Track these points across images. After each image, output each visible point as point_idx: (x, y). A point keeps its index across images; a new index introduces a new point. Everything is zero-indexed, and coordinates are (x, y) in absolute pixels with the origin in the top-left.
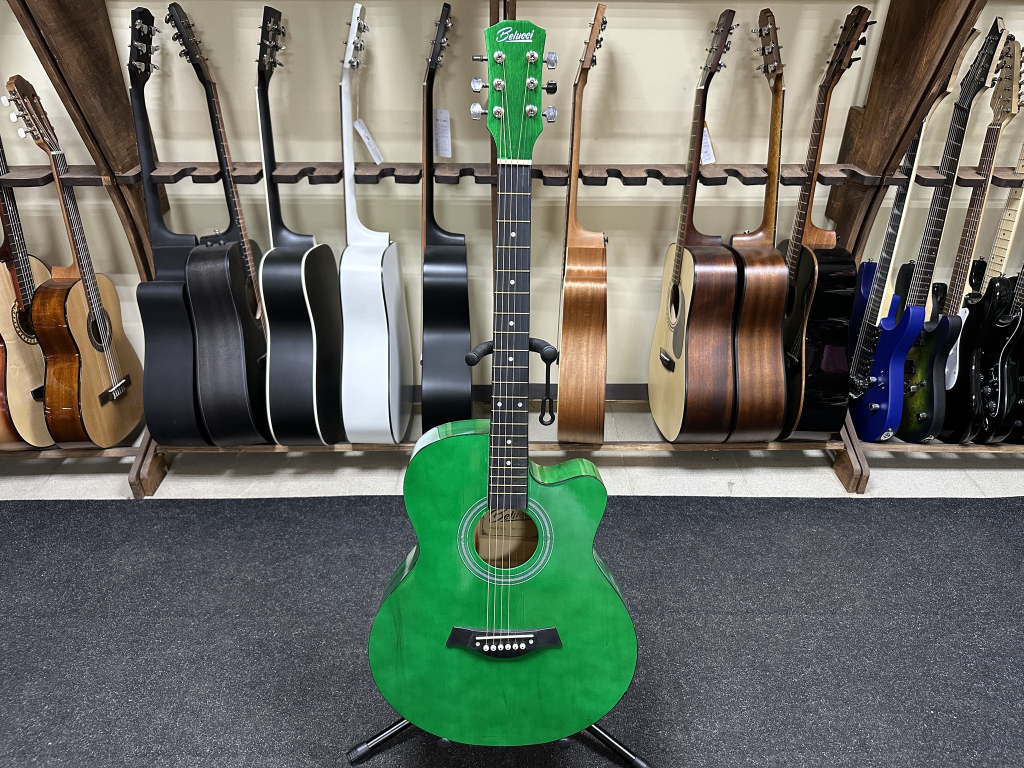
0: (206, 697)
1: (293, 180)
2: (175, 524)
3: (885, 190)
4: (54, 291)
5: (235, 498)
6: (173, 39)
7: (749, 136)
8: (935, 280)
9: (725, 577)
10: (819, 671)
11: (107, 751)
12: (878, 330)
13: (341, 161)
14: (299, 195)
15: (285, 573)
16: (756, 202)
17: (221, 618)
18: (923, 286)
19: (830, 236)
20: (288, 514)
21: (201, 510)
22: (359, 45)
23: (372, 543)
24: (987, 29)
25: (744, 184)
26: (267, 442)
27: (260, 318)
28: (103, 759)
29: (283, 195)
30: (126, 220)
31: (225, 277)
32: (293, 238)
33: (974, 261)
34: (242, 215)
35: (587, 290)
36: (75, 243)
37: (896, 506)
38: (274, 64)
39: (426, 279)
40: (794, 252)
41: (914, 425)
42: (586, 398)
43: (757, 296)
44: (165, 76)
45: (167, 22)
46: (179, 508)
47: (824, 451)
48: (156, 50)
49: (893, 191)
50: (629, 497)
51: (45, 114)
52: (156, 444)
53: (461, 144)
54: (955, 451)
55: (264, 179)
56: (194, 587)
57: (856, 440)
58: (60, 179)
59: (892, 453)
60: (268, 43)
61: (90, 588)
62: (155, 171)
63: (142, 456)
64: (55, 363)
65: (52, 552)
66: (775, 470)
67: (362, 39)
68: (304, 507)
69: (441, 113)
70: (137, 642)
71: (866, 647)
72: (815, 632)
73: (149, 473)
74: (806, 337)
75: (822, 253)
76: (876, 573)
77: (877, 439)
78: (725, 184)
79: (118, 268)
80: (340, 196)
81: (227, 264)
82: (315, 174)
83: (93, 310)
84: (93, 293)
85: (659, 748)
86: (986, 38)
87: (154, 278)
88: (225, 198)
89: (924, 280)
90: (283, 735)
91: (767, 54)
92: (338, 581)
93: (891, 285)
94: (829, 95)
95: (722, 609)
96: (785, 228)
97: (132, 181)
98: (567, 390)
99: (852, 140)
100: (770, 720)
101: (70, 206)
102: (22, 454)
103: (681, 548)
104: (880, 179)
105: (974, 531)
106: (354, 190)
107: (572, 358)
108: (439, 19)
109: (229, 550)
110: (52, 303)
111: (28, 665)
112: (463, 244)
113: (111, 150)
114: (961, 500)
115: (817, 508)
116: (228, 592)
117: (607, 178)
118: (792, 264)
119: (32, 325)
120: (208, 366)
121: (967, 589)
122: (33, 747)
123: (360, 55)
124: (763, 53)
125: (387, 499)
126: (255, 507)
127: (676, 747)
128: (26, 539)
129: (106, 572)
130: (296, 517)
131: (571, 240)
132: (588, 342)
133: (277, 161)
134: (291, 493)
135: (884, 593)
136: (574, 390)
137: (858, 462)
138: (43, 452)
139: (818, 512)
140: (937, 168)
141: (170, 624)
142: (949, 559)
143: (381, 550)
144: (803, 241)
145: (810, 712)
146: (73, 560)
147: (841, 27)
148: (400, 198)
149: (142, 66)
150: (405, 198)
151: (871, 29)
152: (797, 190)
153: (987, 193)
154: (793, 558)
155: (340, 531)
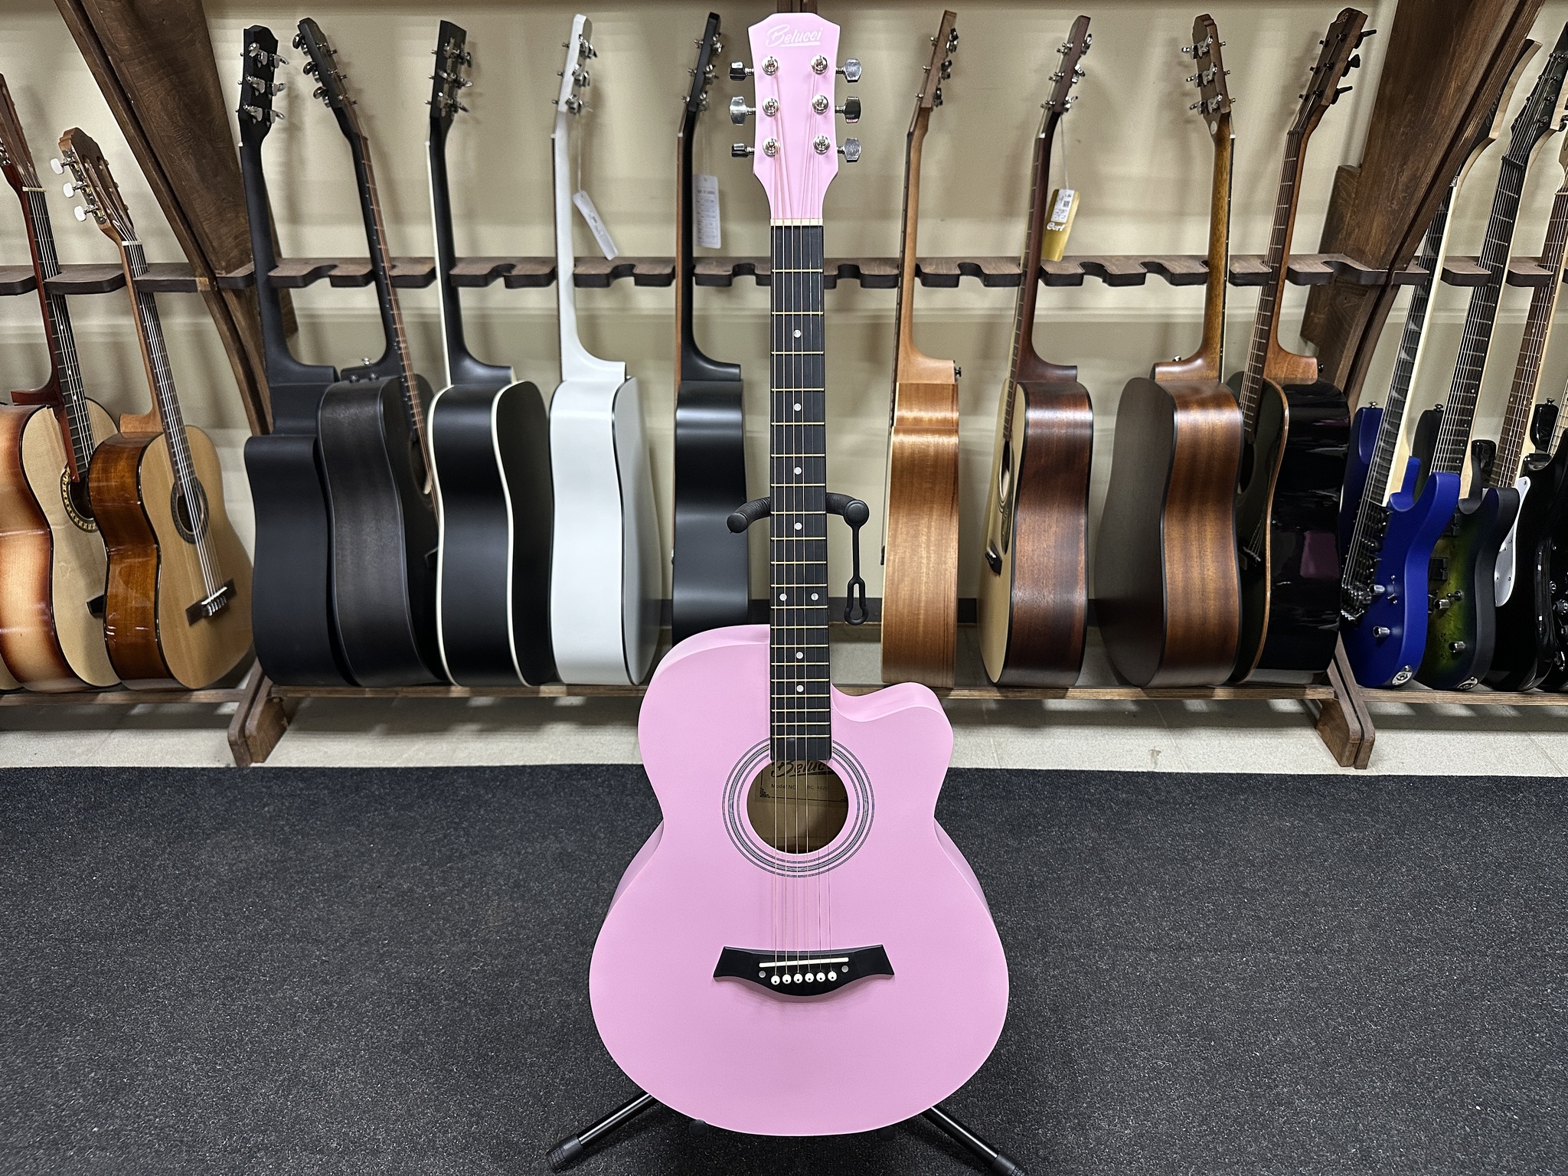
0: (334, 1064)
1: (481, 281)
2: (296, 804)
3: (1394, 291)
4: (122, 451)
5: (388, 766)
6: (304, 72)
7: (1180, 214)
8: (1477, 434)
9: (1145, 895)
10: (1294, 1040)
11: (182, 1142)
12: (1385, 512)
13: (553, 255)
14: (490, 309)
15: (460, 879)
16: (1193, 316)
17: (361, 945)
18: (1456, 443)
19: (1308, 365)
20: (468, 790)
21: (336, 785)
22: (581, 78)
23: (594, 836)
24: (1552, 44)
25: (1172, 283)
26: (438, 681)
27: (430, 493)
28: (174, 1155)
29: (465, 309)
30: (232, 343)
31: (378, 426)
32: (480, 371)
33: (1537, 407)
34: (404, 335)
35: (928, 446)
36: (155, 379)
37: (1417, 788)
38: (454, 107)
39: (679, 431)
40: (1252, 389)
41: (1445, 662)
42: (926, 614)
43: (1194, 457)
44: (293, 130)
45: (296, 46)
46: (303, 780)
47: (1302, 702)
48: (279, 90)
49: (1406, 294)
50: (994, 770)
51: (116, 186)
52: (271, 683)
53: (736, 228)
54: (1511, 703)
55: (438, 282)
56: (321, 898)
57: (1354, 686)
58: (135, 283)
59: (1411, 705)
60: (445, 75)
61: (164, 898)
62: (276, 270)
63: (248, 701)
64: (123, 557)
65: (111, 844)
66: (1225, 732)
67: (586, 69)
68: (492, 780)
69: (706, 180)
70: (232, 979)
71: (1370, 1004)
72: (1288, 981)
73: (259, 727)
74: (1272, 519)
75: (1295, 391)
76: (1386, 890)
77: (1387, 683)
78: (1143, 283)
79: (220, 420)
80: (552, 309)
81: (379, 408)
82: (515, 272)
83: (180, 480)
84: (181, 454)
85: (1038, 1156)
86: (1551, 56)
87: (271, 432)
88: (379, 312)
89: (1458, 433)
90: (450, 1123)
91: (1205, 83)
92: (541, 892)
93: (1405, 441)
94: (1303, 145)
95: (1139, 942)
96: (1236, 354)
97: (241, 285)
98: (897, 601)
99: (1342, 218)
100: (1216, 1115)
101: (149, 323)
102: (71, 696)
103: (1077, 849)
104: (1385, 274)
105: (1544, 828)
106: (572, 297)
107: (905, 552)
108: (702, 37)
109: (377, 844)
110: (120, 468)
111: (66, 1012)
112: (737, 379)
113: (211, 236)
114: (1522, 780)
115: (1293, 790)
116: (373, 906)
117: (958, 276)
118: (1249, 408)
119: (90, 501)
120: (349, 562)
121: (1534, 917)
122: (69, 1135)
123: (584, 94)
124: (1200, 84)
125: (618, 769)
126: (418, 780)
127: (1065, 1154)
128: (72, 824)
129: (189, 875)
130: (480, 796)
131: (903, 371)
132: (929, 528)
133: (459, 252)
134: (473, 759)
135: (1399, 921)
136: (907, 602)
137: (1356, 719)
138: (101, 695)
139: (1292, 795)
140: (1476, 259)
141: (283, 954)
142: (1504, 870)
143: (608, 847)
144: (1265, 373)
145: (1280, 1105)
146: (141, 856)
147: (1322, 42)
148: (645, 313)
149: (259, 114)
150: (652, 313)
151: (1369, 44)
152: (1253, 294)
153: (1556, 296)
154: (1254, 866)
155: (545, 817)
